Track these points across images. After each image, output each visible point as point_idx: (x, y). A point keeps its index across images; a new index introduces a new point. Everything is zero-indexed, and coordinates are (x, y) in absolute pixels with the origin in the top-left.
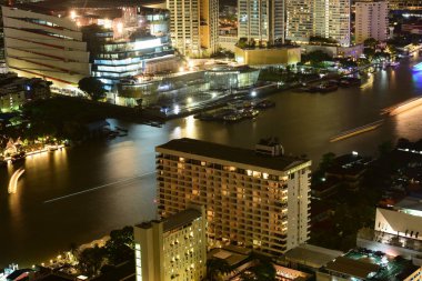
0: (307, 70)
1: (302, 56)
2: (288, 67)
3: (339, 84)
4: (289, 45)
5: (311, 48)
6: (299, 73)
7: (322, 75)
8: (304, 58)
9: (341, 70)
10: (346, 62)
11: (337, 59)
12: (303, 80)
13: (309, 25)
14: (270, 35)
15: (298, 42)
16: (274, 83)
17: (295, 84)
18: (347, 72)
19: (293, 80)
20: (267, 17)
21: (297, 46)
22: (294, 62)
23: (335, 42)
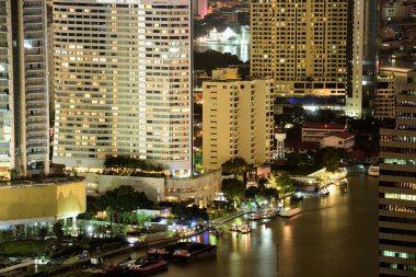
0: (100, 229)
1: (89, 199)
2: (58, 225)
3: (170, 258)
4: (60, 175)
5: (109, 183)
6: (82, 237)
7: (132, 240)
8: (94, 203)
9: (174, 228)
10: (185, 212)
11: (164, 205)
12: (92, 252)
13: (103, 132)
14: (18, 155)
15: (81, 170)
16: (27, 262)
17: (72, 260)
18: (187, 232)
19: (69, 253)
20: (10, 115)
21: (77, 178)
22: (71, 212)
23: (160, 168)
